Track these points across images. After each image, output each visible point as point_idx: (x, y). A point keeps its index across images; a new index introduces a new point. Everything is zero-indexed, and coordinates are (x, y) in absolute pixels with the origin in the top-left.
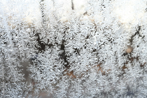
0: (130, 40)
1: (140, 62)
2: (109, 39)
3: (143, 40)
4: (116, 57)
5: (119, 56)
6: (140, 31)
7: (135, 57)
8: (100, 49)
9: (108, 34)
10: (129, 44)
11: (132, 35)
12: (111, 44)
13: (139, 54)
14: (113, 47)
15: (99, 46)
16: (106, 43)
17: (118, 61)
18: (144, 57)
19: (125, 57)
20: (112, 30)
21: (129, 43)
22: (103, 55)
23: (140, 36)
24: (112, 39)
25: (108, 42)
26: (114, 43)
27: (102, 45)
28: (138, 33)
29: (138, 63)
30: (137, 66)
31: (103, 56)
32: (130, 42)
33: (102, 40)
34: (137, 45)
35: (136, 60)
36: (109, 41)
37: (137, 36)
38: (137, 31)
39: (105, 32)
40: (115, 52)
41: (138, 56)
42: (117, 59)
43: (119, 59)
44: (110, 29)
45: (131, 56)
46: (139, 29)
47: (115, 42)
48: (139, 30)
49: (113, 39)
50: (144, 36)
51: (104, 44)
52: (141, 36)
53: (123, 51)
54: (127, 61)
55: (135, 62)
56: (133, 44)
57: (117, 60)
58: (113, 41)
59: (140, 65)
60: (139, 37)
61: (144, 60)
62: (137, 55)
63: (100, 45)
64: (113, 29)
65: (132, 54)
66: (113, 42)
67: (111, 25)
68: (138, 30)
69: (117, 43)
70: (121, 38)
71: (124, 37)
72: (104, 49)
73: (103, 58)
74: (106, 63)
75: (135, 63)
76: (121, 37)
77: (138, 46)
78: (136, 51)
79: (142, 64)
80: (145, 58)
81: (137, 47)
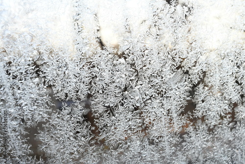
0: (190, 92)
1: (206, 125)
2: (158, 91)
3: (211, 92)
4: (169, 117)
5: (175, 115)
6: (205, 79)
7: (199, 117)
8: (145, 105)
9: (157, 83)
10: (189, 98)
11: (194, 85)
12: (161, 98)
13: (205, 113)
14: (164, 102)
15: (144, 102)
16: (154, 98)
17: (174, 123)
18: (213, 118)
19: (183, 117)
20: (162, 78)
21: (189, 96)
22: (149, 115)
23: (205, 86)
24: (162, 91)
25: (157, 95)
26: (167, 97)
27: (147, 100)
28: (202, 81)
29: (204, 126)
30: (203, 131)
31: (150, 117)
32: (190, 95)
33: (147, 93)
34: (202, 99)
35: (200, 121)
36: (158, 94)
37: (201, 86)
38: (201, 79)
39: (152, 81)
40: (168, 110)
41: (205, 116)
42: (172, 120)
43: (175, 120)
44: (159, 76)
45: (193, 116)
46: (204, 76)
47: (168, 96)
48: (204, 78)
49: (164, 90)
50: (212, 86)
51: (150, 99)
52: (207, 86)
53: (181, 108)
54: (186, 123)
55: (200, 125)
56: (196, 97)
57: (172, 122)
58: (165, 94)
59: (207, 128)
60: (203, 88)
61: (213, 121)
62: (202, 114)
63: (145, 100)
64: (163, 76)
65: (195, 113)
66: (164, 96)
67: (160, 71)
68: (201, 77)
69: (171, 97)
70: (176, 90)
71: (182, 88)
72: (151, 106)
73: (150, 119)
74: (155, 126)
75: (199, 127)
77: (203, 101)
78: (200, 108)
79: (211, 128)
80: (215, 118)
81: (201, 102)
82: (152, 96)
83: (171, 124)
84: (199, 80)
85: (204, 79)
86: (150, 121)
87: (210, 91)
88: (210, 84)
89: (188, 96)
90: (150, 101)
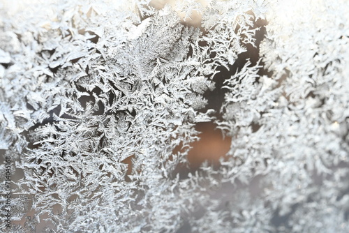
0: (207, 94)
1: (267, 204)
2: (82, 89)
3: (284, 94)
4: (132, 185)
5: (152, 177)
6: (264, 48)
7: (243, 179)
8: (32, 146)
9: (74, 61)
10: (203, 118)
11: (221, 68)
12: (95, 119)
13: (262, 165)
14: (110, 133)
15: (25, 133)
16: (64, 116)
17: (149, 206)
18: (291, 181)
19: (184, 184)
20: (95, 40)
21: (204, 111)
22: (51, 181)
23: (262, 72)
24: (98, 90)
25: (77, 106)
26: (119, 112)
27: (37, 125)
28: (251, 56)
29: (259, 209)
30: (254, 225)
31: (54, 186)
32: (208, 107)
33: (35, 97)
34: (250, 120)
35: (246, 194)
36: (83, 101)
37: (248, 73)
38: (248, 46)
39: (52, 52)
40: (128, 161)
41: (260, 176)
42: (142, 194)
43: (155, 193)
44: (82, 33)
45: (217, 177)
46: (260, 36)
47: (122, 108)
48: (257, 43)
49: (106, 88)
50: (287, 73)
51: (50, 121)
52: (270, 74)
53: (175, 151)
54: (196, 203)
55: (243, 205)
56: (230, 112)
57: (144, 202)
58: (111, 102)
59: (269, 216)
60: (257, 79)
61: (288, 190)
62: (253, 170)
63: (26, 127)
64: (99, 32)
65: (227, 167)
66: (107, 108)
67: (86, 11)
68: (250, 39)
69: (134, 113)
70: (156, 87)
71: (177, 81)
72: (55, 149)
73: (55, 196)
74: (79, 218)
75: (241, 212)
76: (156, 81)
77: (255, 127)
78: (245, 151)
79: (282, 213)
80: (296, 182)
81: (249, 130)
82: (58, 109)
83: (140, 208)
84: (242, 50)
85: (258, 50)
86: (55, 201)
87: (279, 90)
88: (279, 69)
89: (200, 110)
90: (49, 129)
